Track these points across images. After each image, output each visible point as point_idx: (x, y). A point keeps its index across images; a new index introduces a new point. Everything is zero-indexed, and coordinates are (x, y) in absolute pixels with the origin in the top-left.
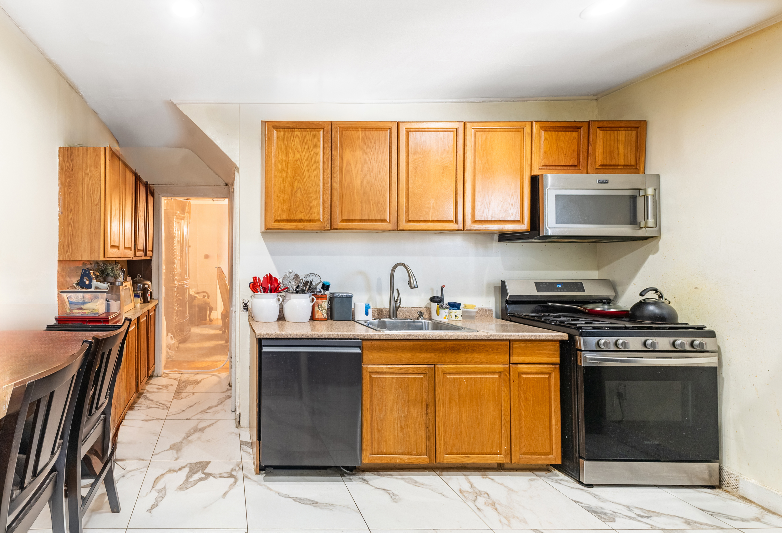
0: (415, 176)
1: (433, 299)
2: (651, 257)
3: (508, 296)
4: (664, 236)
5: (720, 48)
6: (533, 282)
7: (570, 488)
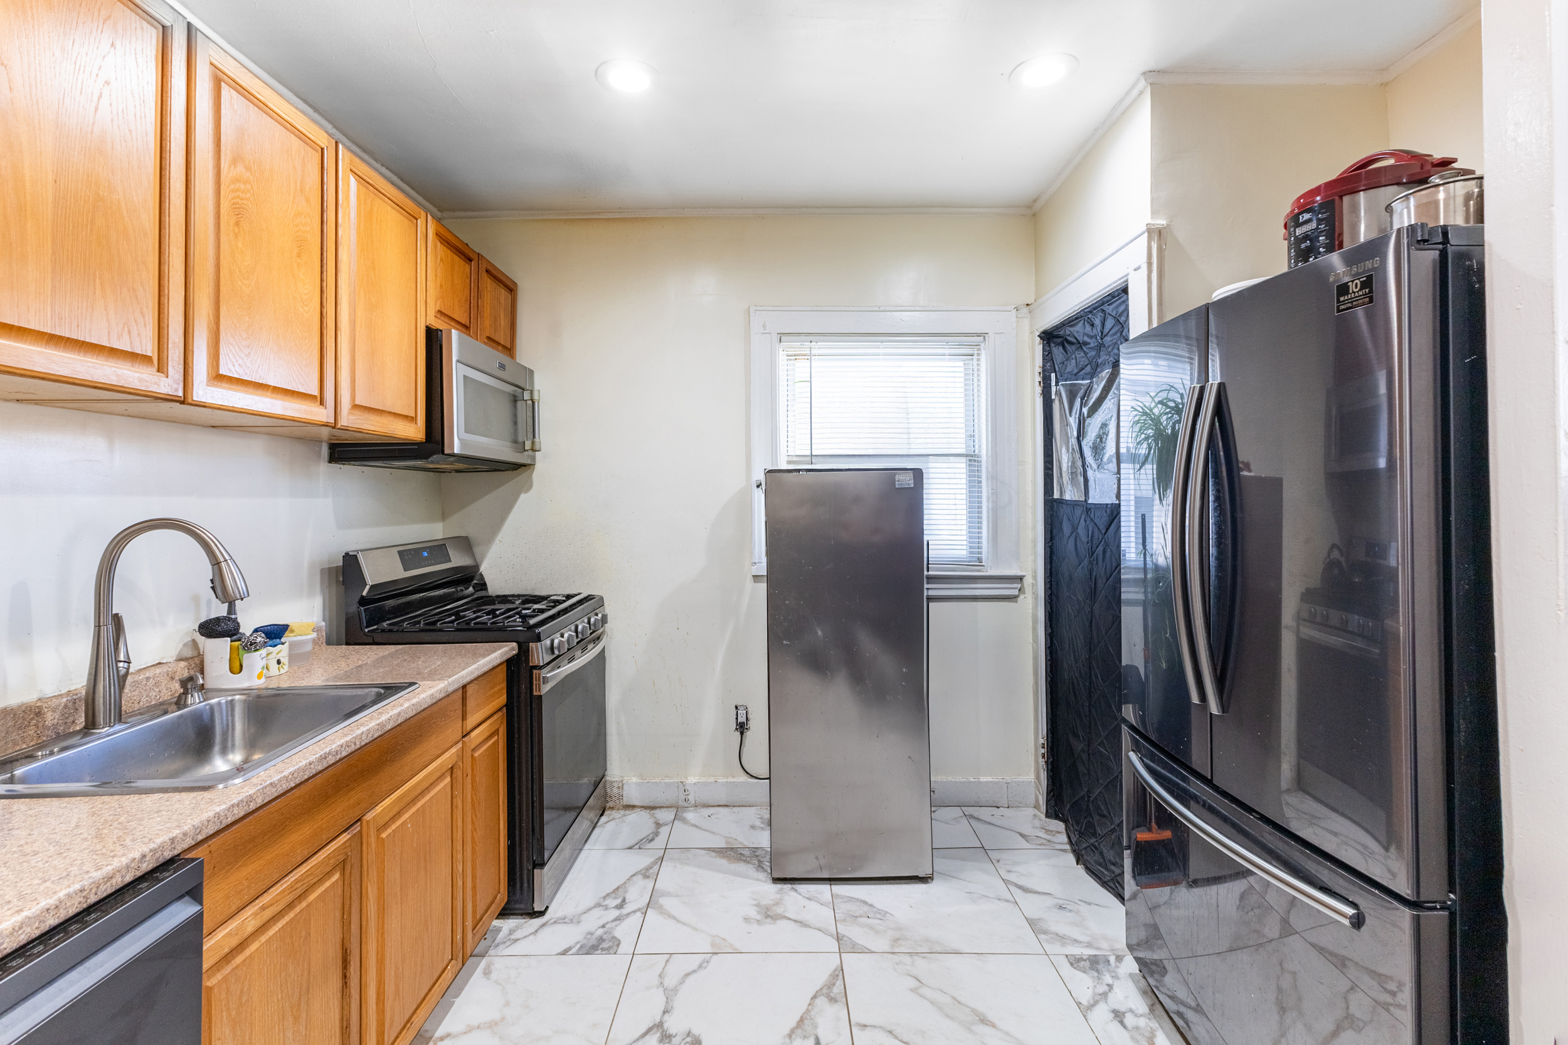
0: (236, 235)
1: (210, 629)
2: (523, 496)
3: (368, 587)
4: (539, 466)
5: (599, 219)
6: (395, 550)
7: (532, 937)
